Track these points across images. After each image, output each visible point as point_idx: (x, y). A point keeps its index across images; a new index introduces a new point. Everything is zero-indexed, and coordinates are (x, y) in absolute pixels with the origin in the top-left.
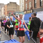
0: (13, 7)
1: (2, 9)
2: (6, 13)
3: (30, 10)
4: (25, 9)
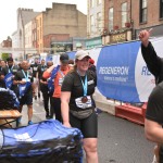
0: (63, 22)
2: (41, 42)
3: (126, 32)
4: (106, 29)
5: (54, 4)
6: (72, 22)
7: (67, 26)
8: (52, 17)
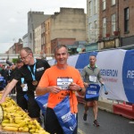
1: (36, 30)
5: (62, 9)
6: (80, 26)
7: (75, 30)
8: (60, 21)
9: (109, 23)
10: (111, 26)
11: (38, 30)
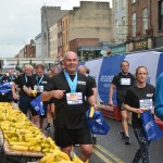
0: (93, 24)
1: (51, 29)
2: (67, 48)
5: (82, 2)
7: (98, 29)
8: (80, 18)
9: (140, 19)
10: (142, 23)
11: (54, 29)
